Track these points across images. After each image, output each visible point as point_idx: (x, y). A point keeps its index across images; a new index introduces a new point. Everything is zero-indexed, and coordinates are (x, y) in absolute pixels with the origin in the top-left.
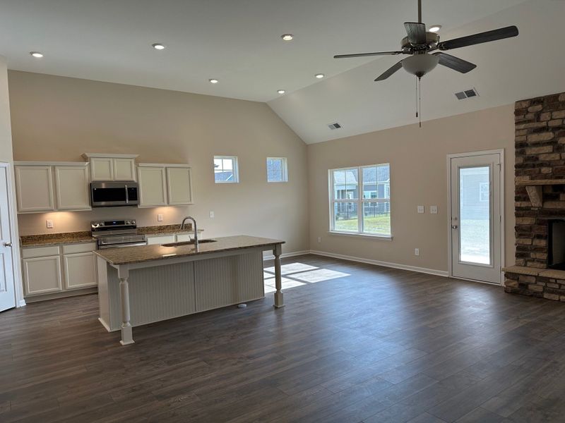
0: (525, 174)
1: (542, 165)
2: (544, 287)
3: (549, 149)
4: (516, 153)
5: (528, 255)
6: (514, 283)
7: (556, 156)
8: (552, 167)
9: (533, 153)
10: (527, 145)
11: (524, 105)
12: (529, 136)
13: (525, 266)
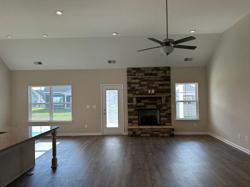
0: (131, 93)
1: (136, 90)
2: (141, 132)
3: (138, 85)
4: (128, 86)
5: (132, 122)
6: (131, 133)
7: (140, 88)
8: (139, 91)
9: (133, 86)
10: (131, 83)
11: (130, 69)
12: (132, 80)
13: (131, 126)
